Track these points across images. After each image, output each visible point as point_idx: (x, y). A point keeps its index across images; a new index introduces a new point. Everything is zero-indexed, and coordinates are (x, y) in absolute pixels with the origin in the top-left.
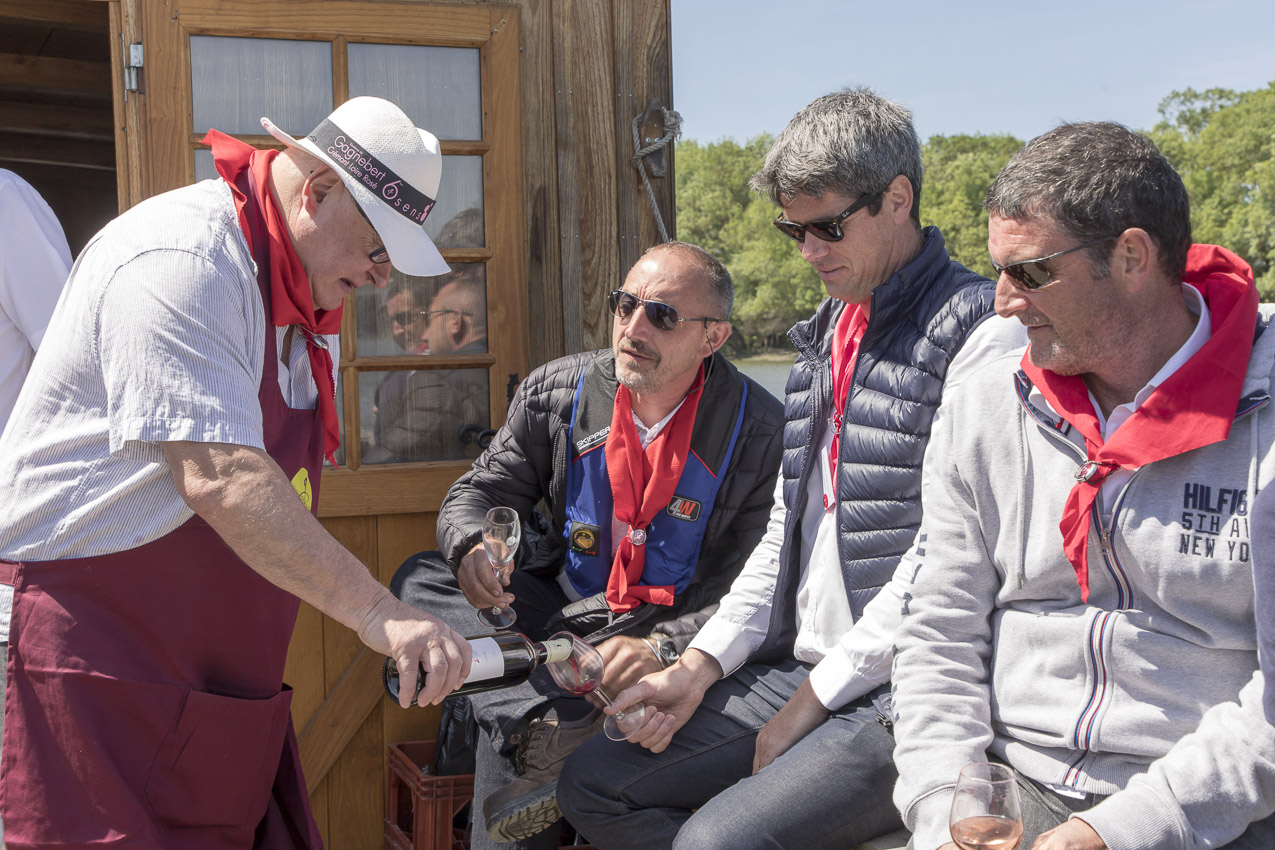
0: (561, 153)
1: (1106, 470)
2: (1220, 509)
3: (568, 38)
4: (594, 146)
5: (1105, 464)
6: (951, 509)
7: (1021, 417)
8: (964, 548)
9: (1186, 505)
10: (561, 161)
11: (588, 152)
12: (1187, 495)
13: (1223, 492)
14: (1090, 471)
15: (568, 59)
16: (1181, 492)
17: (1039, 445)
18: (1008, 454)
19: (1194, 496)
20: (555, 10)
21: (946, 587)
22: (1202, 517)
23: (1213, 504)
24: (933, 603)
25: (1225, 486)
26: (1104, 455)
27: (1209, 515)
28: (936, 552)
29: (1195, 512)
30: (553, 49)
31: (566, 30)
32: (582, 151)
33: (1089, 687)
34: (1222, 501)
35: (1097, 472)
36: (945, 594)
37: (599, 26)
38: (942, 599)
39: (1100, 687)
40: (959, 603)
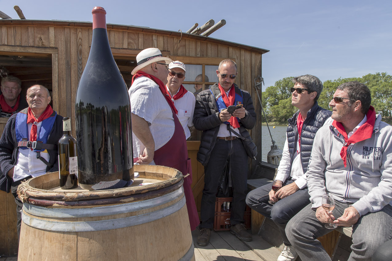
0: (241, 85)
1: (349, 144)
2: (370, 151)
3: (243, 64)
4: (247, 84)
5: (348, 143)
6: (316, 152)
7: (331, 135)
8: (318, 159)
9: (363, 150)
10: (241, 86)
11: (246, 85)
12: (364, 148)
13: (370, 148)
14: (346, 144)
15: (243, 68)
16: (363, 148)
18: (328, 142)
19: (365, 149)
20: (241, 59)
21: (315, 166)
22: (367, 152)
23: (369, 150)
24: (313, 169)
25: (371, 147)
26: (348, 141)
27: (368, 152)
29: (365, 151)
30: (240, 66)
31: (243, 63)
32: (245, 84)
34: (370, 149)
35: (347, 144)
36: (315, 167)
37: (249, 62)
38: (314, 168)
40: (317, 169)
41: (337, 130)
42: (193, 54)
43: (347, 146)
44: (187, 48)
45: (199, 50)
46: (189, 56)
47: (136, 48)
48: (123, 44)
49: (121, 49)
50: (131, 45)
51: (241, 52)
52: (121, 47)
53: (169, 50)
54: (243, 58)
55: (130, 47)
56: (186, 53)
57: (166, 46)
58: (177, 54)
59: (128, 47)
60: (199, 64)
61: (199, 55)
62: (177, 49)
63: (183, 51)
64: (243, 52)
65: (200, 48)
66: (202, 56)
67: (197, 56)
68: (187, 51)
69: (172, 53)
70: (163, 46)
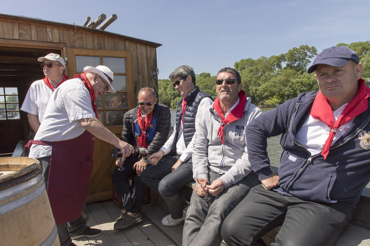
1: (225, 124)
2: (241, 129)
3: (140, 56)
4: (144, 74)
5: (224, 123)
6: (200, 130)
7: (211, 116)
8: (202, 137)
9: (236, 129)
10: (139, 76)
11: (143, 75)
12: (236, 127)
13: (241, 126)
14: (222, 124)
15: (140, 60)
16: (235, 127)
17: (214, 120)
18: (209, 122)
19: (237, 127)
20: (137, 52)
21: (199, 143)
22: (238, 130)
23: (240, 128)
24: (198, 145)
25: (242, 125)
26: (224, 122)
27: (239, 130)
28: (198, 137)
29: (237, 130)
30: (137, 58)
31: (139, 55)
33: (223, 157)
34: (241, 128)
35: (223, 124)
36: (199, 144)
37: (145, 55)
38: (199, 145)
39: (224, 157)
40: (202, 145)
41: (216, 112)
42: (90, 46)
43: (223, 126)
44: (84, 41)
45: (96, 43)
46: (87, 49)
47: (29, 39)
48: (13, 34)
49: (12, 39)
50: (23, 35)
51: (137, 46)
52: (11, 38)
53: (65, 42)
54: (139, 51)
55: (21, 38)
56: (83, 46)
57: (62, 38)
58: (74, 46)
59: (19, 38)
60: (97, 56)
61: (97, 48)
62: (74, 41)
63: (81, 44)
64: (139, 46)
65: (97, 41)
66: (100, 48)
67: (95, 48)
68: (84, 44)
69: (68, 45)
70: (58, 38)
